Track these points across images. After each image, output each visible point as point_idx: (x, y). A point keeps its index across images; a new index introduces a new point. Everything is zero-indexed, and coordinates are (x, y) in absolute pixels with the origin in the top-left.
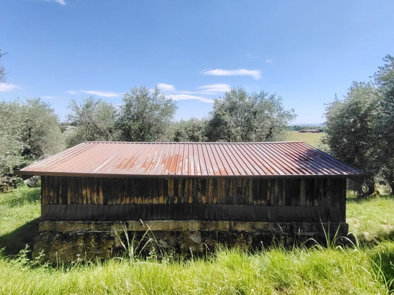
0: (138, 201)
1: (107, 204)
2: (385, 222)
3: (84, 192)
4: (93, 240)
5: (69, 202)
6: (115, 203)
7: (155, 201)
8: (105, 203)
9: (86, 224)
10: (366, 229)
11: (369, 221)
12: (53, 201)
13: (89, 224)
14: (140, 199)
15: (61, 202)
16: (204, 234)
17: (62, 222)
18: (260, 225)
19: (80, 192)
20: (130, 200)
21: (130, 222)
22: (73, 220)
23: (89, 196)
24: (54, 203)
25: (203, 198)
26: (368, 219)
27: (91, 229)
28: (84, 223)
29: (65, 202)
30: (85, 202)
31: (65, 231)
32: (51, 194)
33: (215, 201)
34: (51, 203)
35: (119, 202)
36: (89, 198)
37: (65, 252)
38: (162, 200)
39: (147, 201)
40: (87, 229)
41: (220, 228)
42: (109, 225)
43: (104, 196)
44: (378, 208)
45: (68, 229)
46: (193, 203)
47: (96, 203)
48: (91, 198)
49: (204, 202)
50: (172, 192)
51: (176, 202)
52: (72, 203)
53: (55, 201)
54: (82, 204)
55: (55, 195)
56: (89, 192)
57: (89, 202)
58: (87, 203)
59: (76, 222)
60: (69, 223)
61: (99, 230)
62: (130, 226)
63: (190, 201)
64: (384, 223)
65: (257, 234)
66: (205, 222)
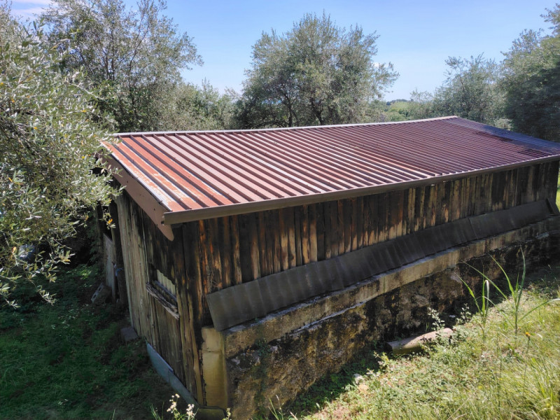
1: (325, 259)
3: (284, 243)
4: (330, 335)
5: (256, 275)
6: (336, 253)
7: (392, 234)
8: (321, 258)
9: (318, 306)
12: (224, 280)
13: (322, 304)
14: (372, 235)
15: (239, 278)
16: (462, 269)
18: (509, 237)
19: (277, 245)
21: (380, 278)
22: (287, 306)
23: (293, 249)
25: (447, 213)
27: (325, 314)
28: (314, 306)
29: (249, 276)
30: (286, 265)
31: (281, 335)
33: (458, 214)
34: (221, 285)
35: (342, 249)
36: (293, 254)
37: (290, 377)
38: (400, 230)
39: (383, 237)
40: (318, 316)
41: (477, 253)
42: (354, 293)
43: (318, 242)
45: (287, 329)
47: (306, 260)
48: (297, 252)
50: (413, 211)
51: (416, 228)
52: (263, 275)
53: (228, 281)
54: (282, 270)
55: (226, 264)
56: (292, 240)
57: (294, 263)
58: (289, 266)
60: (286, 314)
61: (338, 311)
62: (381, 284)
63: (433, 222)
65: (510, 249)
66: (464, 248)
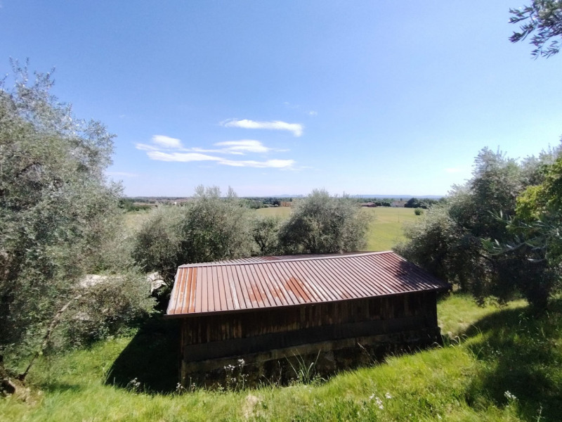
0: (274, 330)
1: (245, 337)
2: (461, 320)
3: (223, 328)
5: (208, 340)
6: (253, 335)
7: (289, 328)
8: (244, 336)
10: (449, 330)
11: (450, 321)
12: (193, 341)
14: (276, 328)
15: (200, 341)
16: (336, 353)
17: (208, 362)
18: (378, 338)
19: (219, 328)
20: (267, 330)
21: (273, 351)
22: (217, 357)
23: (228, 331)
24: (193, 344)
25: (330, 320)
26: (449, 319)
29: (204, 341)
30: (224, 338)
31: (213, 369)
32: (190, 334)
33: (340, 320)
34: (191, 343)
35: (256, 333)
36: (228, 333)
38: (295, 327)
39: (282, 329)
41: (349, 345)
43: (242, 329)
44: (454, 307)
45: (216, 368)
46: (322, 325)
47: (235, 337)
48: (230, 333)
49: (331, 323)
50: (304, 317)
51: (307, 326)
52: (212, 341)
53: (195, 341)
54: (222, 340)
55: (194, 334)
56: (228, 327)
57: (228, 337)
58: (226, 338)
59: (222, 359)
60: (216, 361)
62: (273, 355)
63: (320, 324)
64: (460, 322)
65: (378, 345)
66: (336, 341)
